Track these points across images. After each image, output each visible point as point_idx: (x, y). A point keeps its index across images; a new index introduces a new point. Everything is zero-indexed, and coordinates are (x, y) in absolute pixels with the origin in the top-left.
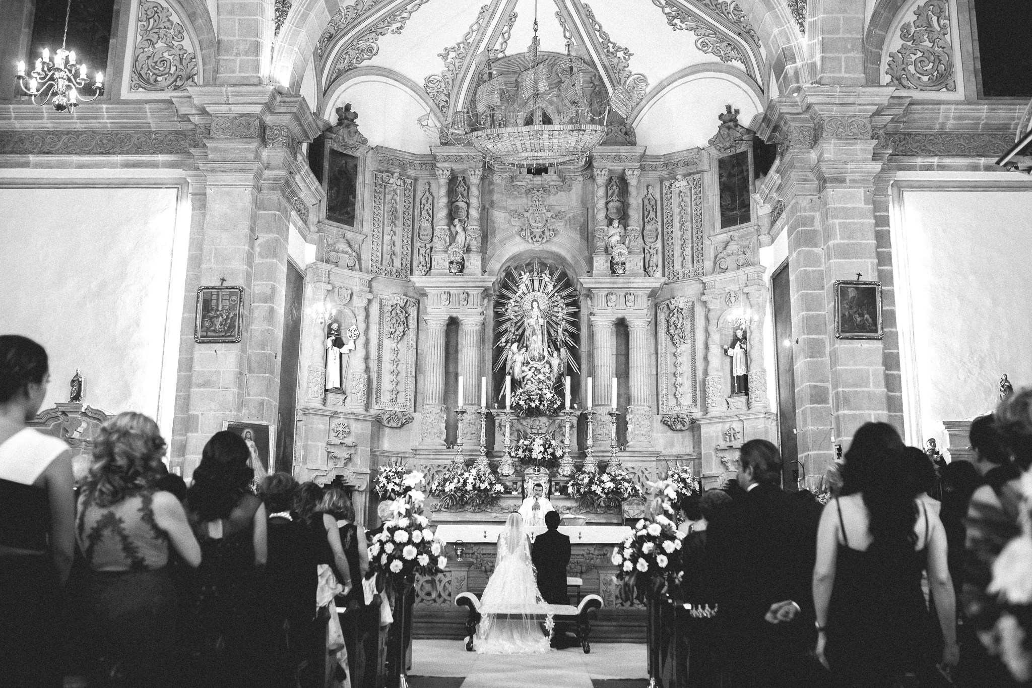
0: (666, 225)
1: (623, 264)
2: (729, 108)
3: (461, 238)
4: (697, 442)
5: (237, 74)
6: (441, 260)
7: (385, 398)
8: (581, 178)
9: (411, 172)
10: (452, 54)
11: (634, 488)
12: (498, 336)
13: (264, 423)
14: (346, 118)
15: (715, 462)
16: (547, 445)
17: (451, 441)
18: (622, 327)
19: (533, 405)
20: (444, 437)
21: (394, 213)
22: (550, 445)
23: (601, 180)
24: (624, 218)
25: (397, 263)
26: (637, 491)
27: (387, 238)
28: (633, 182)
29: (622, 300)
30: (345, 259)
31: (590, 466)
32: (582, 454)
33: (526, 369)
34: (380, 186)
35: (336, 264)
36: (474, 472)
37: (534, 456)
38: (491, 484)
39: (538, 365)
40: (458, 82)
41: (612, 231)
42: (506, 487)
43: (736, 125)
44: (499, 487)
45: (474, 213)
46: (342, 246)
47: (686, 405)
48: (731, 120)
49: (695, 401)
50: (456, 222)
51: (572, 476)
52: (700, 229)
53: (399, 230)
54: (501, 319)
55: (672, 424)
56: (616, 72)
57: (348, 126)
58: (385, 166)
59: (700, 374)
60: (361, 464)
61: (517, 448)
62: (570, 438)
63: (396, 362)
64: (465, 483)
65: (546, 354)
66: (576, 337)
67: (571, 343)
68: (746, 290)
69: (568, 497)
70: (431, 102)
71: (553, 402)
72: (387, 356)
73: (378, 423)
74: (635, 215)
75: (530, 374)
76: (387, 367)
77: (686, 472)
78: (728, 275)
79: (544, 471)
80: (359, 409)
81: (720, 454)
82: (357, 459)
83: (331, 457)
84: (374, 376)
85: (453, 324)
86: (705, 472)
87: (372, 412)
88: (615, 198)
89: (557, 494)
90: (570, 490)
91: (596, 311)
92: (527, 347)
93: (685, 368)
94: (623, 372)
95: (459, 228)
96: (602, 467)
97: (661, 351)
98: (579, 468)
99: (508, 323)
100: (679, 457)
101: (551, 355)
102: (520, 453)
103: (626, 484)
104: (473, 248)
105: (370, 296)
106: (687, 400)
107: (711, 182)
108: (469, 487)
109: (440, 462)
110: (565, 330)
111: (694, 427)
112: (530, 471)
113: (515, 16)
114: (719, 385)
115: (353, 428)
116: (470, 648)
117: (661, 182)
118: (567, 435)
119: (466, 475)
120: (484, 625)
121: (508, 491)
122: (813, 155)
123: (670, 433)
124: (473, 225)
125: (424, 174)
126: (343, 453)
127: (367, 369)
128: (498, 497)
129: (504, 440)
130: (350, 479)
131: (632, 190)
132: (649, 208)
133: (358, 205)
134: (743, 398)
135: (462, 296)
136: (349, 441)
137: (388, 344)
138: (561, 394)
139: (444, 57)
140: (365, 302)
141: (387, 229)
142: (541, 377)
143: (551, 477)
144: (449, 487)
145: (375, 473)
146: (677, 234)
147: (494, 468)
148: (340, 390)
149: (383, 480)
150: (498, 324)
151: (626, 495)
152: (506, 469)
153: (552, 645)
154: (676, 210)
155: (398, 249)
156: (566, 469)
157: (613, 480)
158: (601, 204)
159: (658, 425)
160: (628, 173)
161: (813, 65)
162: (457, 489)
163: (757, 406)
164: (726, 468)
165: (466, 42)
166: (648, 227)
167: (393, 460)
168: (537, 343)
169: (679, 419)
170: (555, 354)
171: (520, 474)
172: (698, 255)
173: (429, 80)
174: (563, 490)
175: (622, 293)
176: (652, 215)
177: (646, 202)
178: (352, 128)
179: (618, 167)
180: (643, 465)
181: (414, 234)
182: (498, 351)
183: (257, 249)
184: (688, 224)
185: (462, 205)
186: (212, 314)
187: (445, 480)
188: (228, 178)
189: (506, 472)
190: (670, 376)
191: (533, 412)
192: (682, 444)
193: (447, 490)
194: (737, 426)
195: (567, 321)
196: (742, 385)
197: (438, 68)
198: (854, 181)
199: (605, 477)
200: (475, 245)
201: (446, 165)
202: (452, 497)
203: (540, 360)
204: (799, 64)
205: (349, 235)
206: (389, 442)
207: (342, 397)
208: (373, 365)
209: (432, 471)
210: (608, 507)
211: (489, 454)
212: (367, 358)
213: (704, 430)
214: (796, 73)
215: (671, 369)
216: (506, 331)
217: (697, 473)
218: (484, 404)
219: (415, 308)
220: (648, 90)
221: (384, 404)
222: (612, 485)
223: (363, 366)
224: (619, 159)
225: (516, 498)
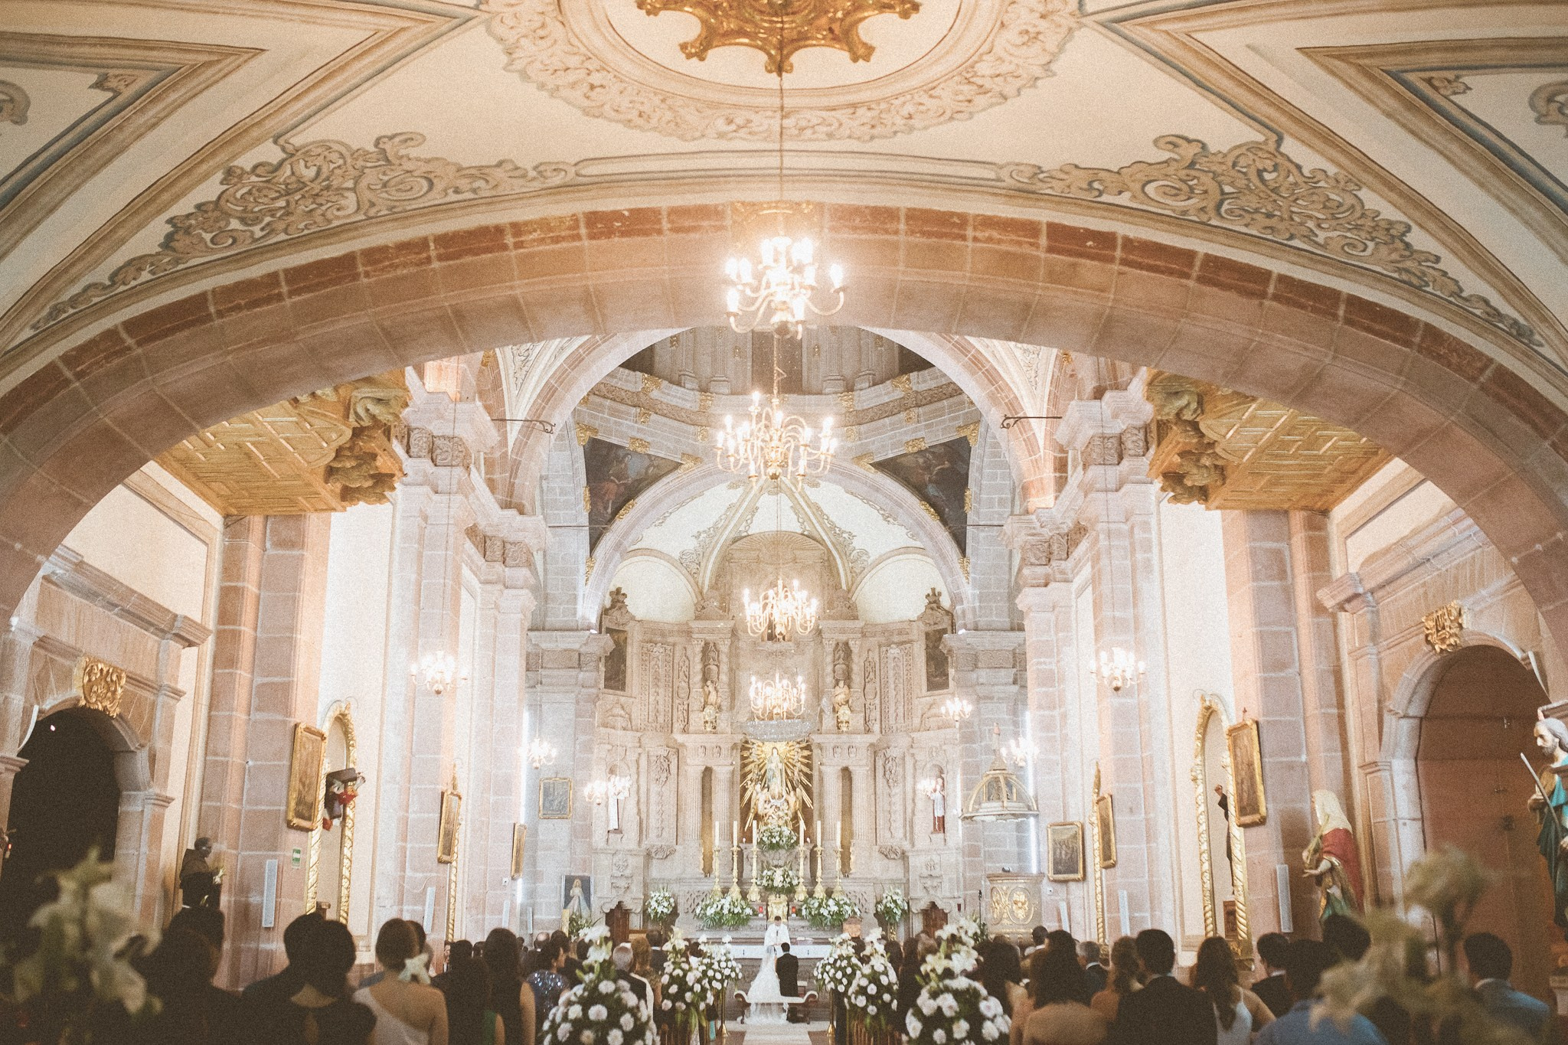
0: (884, 685)
1: (847, 722)
2: (933, 590)
3: (712, 698)
4: (907, 869)
5: (561, 618)
6: (697, 719)
7: (653, 835)
8: (812, 644)
9: (671, 640)
10: (703, 535)
11: (853, 911)
12: (744, 776)
13: (586, 874)
14: (618, 601)
15: (920, 886)
16: (785, 876)
17: (708, 871)
18: (846, 774)
19: (774, 841)
20: (702, 867)
21: (657, 679)
22: (788, 876)
23: (829, 649)
24: (848, 679)
25: (661, 719)
26: (855, 913)
27: (652, 698)
28: (855, 649)
29: (846, 751)
30: (620, 722)
31: (820, 892)
32: (813, 882)
33: (768, 806)
34: (646, 657)
35: (614, 728)
36: (729, 899)
37: (775, 884)
38: (742, 909)
39: (778, 803)
40: (707, 554)
41: (838, 690)
42: (754, 911)
43: (939, 607)
44: (748, 911)
45: (724, 678)
46: (618, 711)
47: (897, 838)
48: (935, 602)
49: (905, 836)
50: (709, 683)
51: (805, 901)
52: (910, 691)
53: (661, 691)
54: (746, 761)
55: (886, 854)
56: (844, 547)
57: (620, 608)
58: (648, 637)
59: (909, 810)
60: (637, 891)
61: (762, 878)
62: (803, 869)
63: (660, 803)
64: (722, 908)
65: (784, 793)
66: (809, 777)
67: (805, 781)
68: (944, 747)
69: (802, 918)
70: (685, 571)
71: (790, 838)
72: (654, 798)
73: (648, 856)
74: (857, 679)
75: (772, 810)
76: (653, 808)
77: (897, 894)
78: (931, 733)
79: (783, 897)
80: (633, 845)
81: (923, 881)
82: (634, 888)
83: (614, 887)
84: (644, 816)
85: (708, 772)
86: (912, 895)
87: (644, 846)
88: (841, 661)
89: (794, 915)
90: (804, 913)
91: (824, 760)
92: (768, 787)
93: (898, 807)
94: (847, 811)
95: (711, 688)
96: (829, 894)
97: (879, 792)
98: (811, 894)
99: (752, 765)
100: (893, 882)
101: (788, 793)
102: (765, 883)
103: (846, 907)
104: (724, 708)
105: (640, 750)
106: (899, 834)
107: (919, 650)
108: (725, 911)
109: (699, 888)
110: (801, 771)
111: (904, 856)
112: (772, 898)
113: (757, 509)
114: (923, 824)
115: (630, 861)
116: (742, 1022)
117: (880, 646)
118: (802, 863)
119: (723, 901)
120: (753, 1008)
121: (755, 914)
122: (974, 675)
123: (886, 861)
124: (724, 688)
125: (680, 640)
126: (623, 883)
127: (639, 812)
128: (748, 918)
129: (753, 870)
130: (629, 904)
131: (855, 657)
132: (869, 669)
133: (629, 671)
134: (941, 835)
135: (716, 750)
136: (628, 872)
137: (655, 788)
138: (796, 829)
139: (697, 537)
140: (636, 755)
141: (652, 691)
142: (781, 814)
143: (790, 901)
144: (710, 911)
145: (647, 897)
146: (892, 693)
147: (744, 895)
148: (618, 831)
149: (654, 904)
150: (744, 766)
151: (847, 916)
152: (754, 895)
153: (788, 1019)
154: (891, 673)
155: (661, 707)
156: (801, 895)
157: (837, 904)
158: (829, 669)
159: (876, 854)
160: (851, 643)
161: (974, 608)
162: (716, 913)
163: (951, 843)
164: (928, 892)
165: (715, 527)
166: (868, 686)
167: (661, 886)
168: (777, 785)
169: (892, 850)
170: (792, 793)
171: (765, 900)
172: (908, 714)
173: (683, 553)
174: (798, 912)
175: (846, 747)
176: (872, 675)
177: (867, 664)
178: (623, 610)
179: (843, 638)
180: (864, 889)
181: (674, 694)
182: (744, 790)
183: (578, 747)
184: (901, 686)
185: (714, 668)
186: (551, 798)
187: (707, 906)
188: (558, 697)
189: (754, 899)
190: (886, 814)
191: (774, 847)
192: (895, 870)
193: (708, 914)
194: (936, 858)
195: (802, 763)
196: (941, 824)
197: (691, 545)
198: (999, 698)
199: (831, 902)
200: (725, 705)
201: (700, 636)
202: (712, 919)
203: (779, 798)
204: (965, 605)
205: (623, 700)
206: (656, 871)
207: (619, 836)
208: (643, 808)
209: (694, 896)
210: (833, 926)
211: (740, 883)
212: (638, 802)
213: (911, 860)
214: (964, 612)
215: (887, 807)
216: (750, 772)
217: (907, 894)
218: (735, 843)
219: (675, 756)
220: (870, 561)
221: (652, 840)
222: (836, 909)
223: (635, 810)
224: (843, 631)
225: (761, 919)
